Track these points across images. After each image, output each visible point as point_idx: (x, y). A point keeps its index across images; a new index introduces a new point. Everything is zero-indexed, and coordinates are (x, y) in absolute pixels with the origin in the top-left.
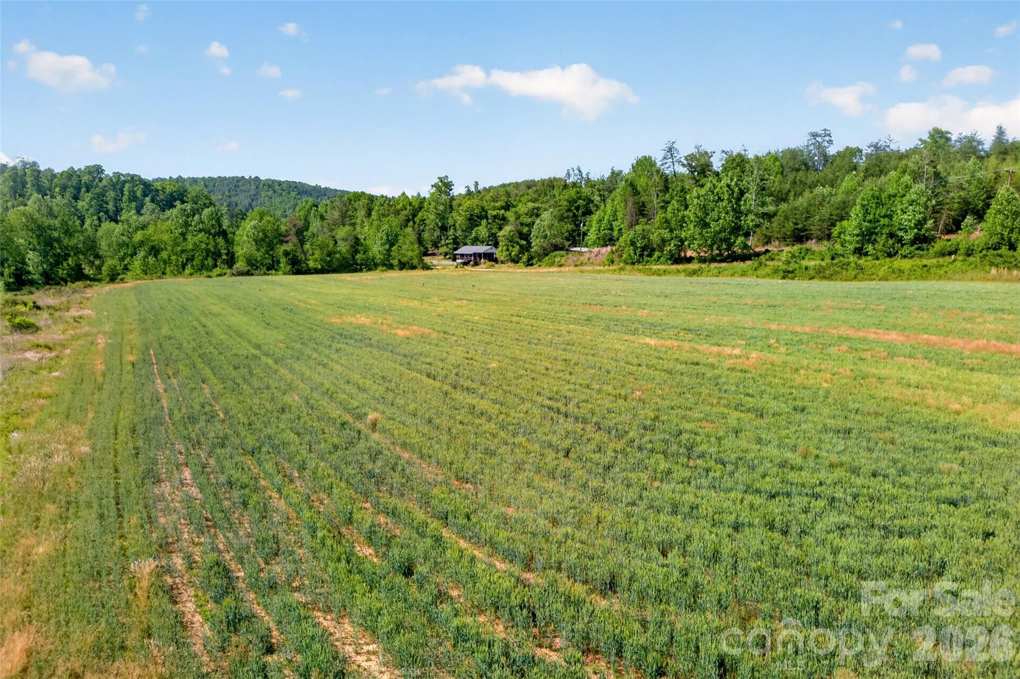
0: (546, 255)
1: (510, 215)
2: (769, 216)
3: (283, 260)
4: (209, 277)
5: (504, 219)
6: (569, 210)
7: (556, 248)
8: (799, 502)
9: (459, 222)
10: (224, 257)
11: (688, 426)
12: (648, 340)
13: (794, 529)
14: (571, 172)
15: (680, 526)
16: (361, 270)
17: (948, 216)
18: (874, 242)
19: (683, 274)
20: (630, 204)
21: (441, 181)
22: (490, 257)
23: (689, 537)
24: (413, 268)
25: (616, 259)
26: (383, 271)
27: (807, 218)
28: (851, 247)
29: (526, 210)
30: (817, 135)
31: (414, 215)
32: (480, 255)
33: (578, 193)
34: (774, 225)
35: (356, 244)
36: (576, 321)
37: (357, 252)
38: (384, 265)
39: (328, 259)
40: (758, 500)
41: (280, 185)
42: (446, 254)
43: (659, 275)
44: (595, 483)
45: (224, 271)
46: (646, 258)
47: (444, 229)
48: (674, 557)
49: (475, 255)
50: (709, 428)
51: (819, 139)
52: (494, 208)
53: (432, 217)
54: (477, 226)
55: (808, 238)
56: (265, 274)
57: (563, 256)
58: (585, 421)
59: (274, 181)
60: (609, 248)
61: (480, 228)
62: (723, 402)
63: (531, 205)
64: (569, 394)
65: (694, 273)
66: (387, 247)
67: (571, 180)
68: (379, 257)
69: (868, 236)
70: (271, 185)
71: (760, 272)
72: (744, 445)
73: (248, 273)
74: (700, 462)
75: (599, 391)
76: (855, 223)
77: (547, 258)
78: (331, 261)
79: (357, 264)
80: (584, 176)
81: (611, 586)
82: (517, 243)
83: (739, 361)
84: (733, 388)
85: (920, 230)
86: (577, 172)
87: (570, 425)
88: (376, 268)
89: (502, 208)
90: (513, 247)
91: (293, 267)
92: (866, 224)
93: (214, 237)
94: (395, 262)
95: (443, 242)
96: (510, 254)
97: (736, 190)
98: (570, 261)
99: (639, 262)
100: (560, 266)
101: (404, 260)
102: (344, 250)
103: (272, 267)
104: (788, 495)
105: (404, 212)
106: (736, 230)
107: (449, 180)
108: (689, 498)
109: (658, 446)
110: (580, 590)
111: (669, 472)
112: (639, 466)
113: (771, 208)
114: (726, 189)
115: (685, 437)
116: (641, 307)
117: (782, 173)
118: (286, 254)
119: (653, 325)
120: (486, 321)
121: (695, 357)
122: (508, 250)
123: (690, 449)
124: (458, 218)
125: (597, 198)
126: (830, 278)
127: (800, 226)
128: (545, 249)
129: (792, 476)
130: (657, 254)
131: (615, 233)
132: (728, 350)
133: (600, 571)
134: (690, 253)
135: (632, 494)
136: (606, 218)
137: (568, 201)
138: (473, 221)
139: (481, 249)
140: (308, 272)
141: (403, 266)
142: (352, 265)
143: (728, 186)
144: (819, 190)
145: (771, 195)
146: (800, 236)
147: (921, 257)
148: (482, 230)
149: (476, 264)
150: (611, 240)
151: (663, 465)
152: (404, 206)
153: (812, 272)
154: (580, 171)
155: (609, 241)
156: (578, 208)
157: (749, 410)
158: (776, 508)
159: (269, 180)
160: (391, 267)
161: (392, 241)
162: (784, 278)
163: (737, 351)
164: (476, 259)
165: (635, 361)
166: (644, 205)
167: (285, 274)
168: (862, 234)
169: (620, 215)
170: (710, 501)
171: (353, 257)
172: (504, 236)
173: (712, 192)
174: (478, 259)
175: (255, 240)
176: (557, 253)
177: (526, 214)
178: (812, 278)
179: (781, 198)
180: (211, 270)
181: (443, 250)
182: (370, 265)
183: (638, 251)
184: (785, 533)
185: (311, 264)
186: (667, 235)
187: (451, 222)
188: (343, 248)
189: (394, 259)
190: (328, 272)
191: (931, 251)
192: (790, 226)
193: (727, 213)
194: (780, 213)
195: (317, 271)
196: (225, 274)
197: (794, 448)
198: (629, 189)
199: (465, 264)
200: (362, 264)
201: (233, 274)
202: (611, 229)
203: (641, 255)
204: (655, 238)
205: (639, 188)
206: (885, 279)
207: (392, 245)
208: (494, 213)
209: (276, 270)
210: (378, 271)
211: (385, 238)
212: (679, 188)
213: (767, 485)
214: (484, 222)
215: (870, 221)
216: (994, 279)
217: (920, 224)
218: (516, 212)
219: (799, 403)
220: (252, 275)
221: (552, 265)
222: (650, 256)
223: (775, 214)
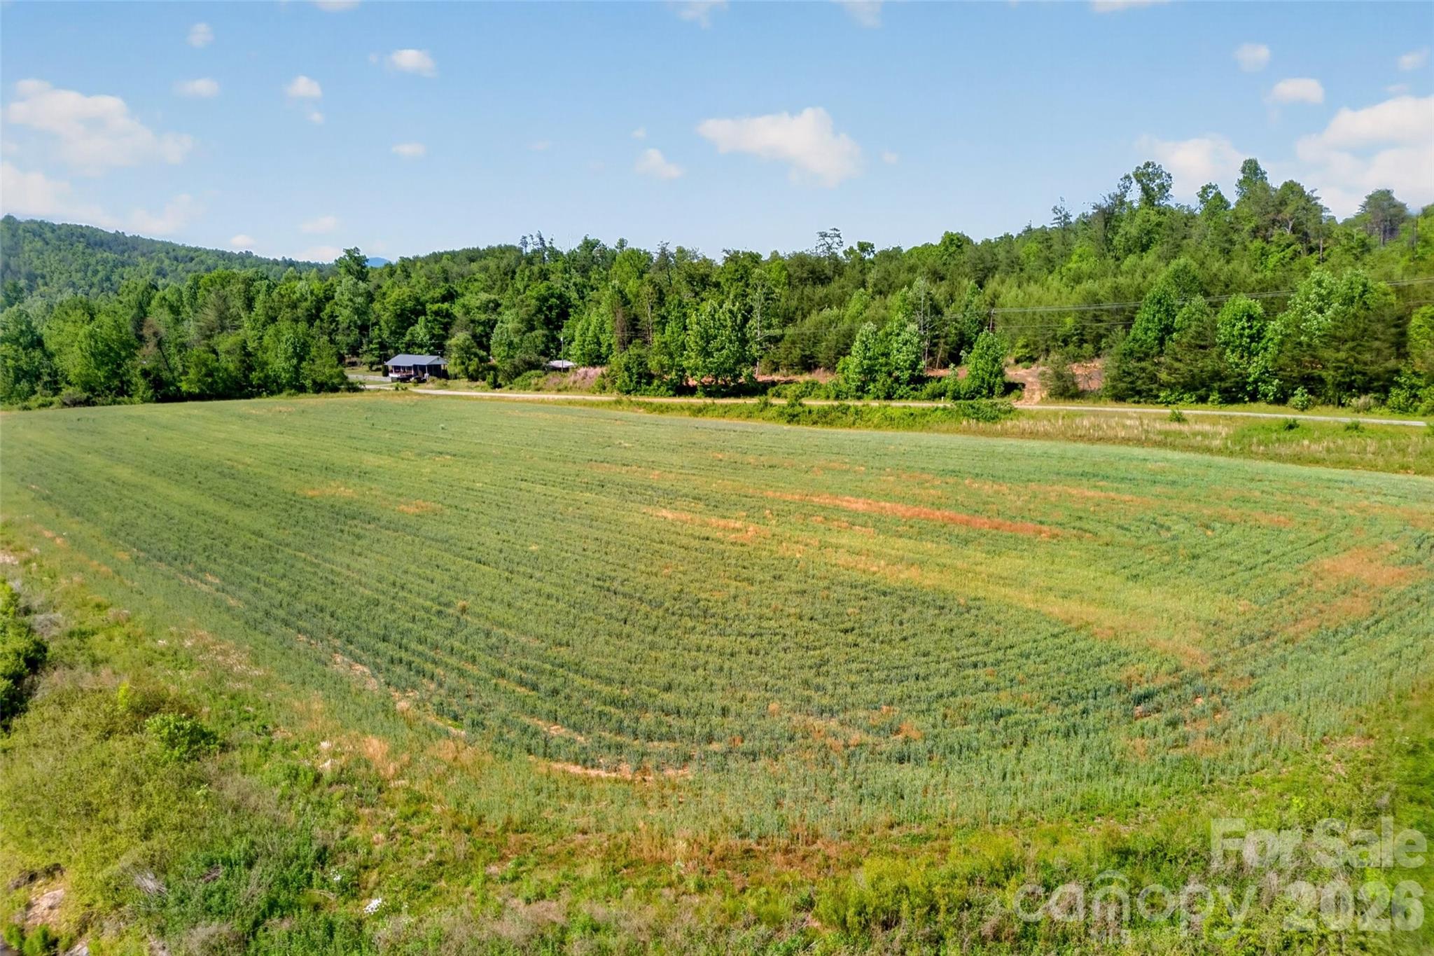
0: (518, 374)
1: (457, 310)
2: (776, 340)
3: (141, 383)
4: (26, 408)
5: (448, 315)
6: (540, 311)
7: (532, 366)
8: (766, 638)
9: (385, 318)
10: (46, 378)
11: (703, 595)
12: (664, 513)
13: (762, 652)
14: (529, 240)
15: (702, 658)
16: (259, 395)
17: (944, 351)
18: (874, 381)
19: (687, 413)
20: (620, 316)
21: (351, 257)
22: (439, 373)
23: (707, 662)
24: (335, 389)
25: (609, 385)
26: (290, 394)
27: (815, 344)
28: (853, 385)
29: (478, 303)
30: (826, 235)
31: (319, 309)
32: (422, 368)
33: (549, 289)
34: (781, 350)
35: (248, 359)
36: (588, 487)
37: (251, 368)
38: (294, 387)
39: (210, 380)
40: (744, 639)
41: (53, 231)
42: (372, 364)
43: (662, 412)
44: (650, 638)
45: (49, 399)
46: (644, 387)
47: (364, 329)
48: (700, 672)
49: (415, 367)
50: (717, 596)
51: (828, 239)
52: (434, 301)
53: (347, 312)
54: (413, 325)
55: (816, 366)
56: (114, 402)
57: (540, 377)
58: (631, 597)
59: (42, 224)
60: (599, 370)
61: (417, 327)
62: (727, 574)
63: (484, 296)
64: (613, 574)
65: (700, 411)
66: (295, 361)
67: (529, 249)
68: (285, 377)
69: (869, 373)
70: (39, 230)
71: (764, 414)
72: (740, 606)
73: (88, 403)
74: (712, 620)
75: (634, 570)
76: (856, 361)
77: (519, 379)
78: (215, 382)
79: (253, 387)
80: (547, 245)
81: (668, 688)
82: (476, 355)
83: (739, 535)
84: (734, 562)
85: (914, 370)
86: (537, 240)
87: (620, 601)
88: (280, 391)
89: (444, 299)
90: (470, 360)
91: (156, 391)
92: (866, 362)
93: (24, 349)
94: (308, 383)
95: (365, 348)
96: (467, 369)
97: (739, 317)
98: (551, 384)
99: (636, 390)
100: (538, 390)
101: (320, 379)
102: (231, 367)
103: (121, 391)
104: (761, 635)
105: (305, 305)
106: (742, 359)
107: (362, 254)
108: (706, 642)
109: (687, 612)
110: (655, 691)
111: (694, 628)
112: (675, 626)
113: (778, 332)
114: (728, 315)
115: (702, 603)
116: (652, 465)
117: (790, 284)
118: (145, 374)
119: (666, 492)
120: (492, 489)
121: (705, 532)
122: (463, 363)
123: (705, 612)
124: (383, 312)
125: (574, 295)
126: (831, 423)
127: (808, 353)
128: (515, 367)
129: (765, 624)
130: (656, 382)
131: (604, 350)
132: (732, 524)
133: (663, 681)
134: (692, 382)
135: (672, 643)
136: (592, 328)
137: (538, 299)
138: (406, 317)
139: (427, 360)
140: (179, 397)
141: (320, 388)
142: (246, 387)
143: (731, 311)
144: (827, 312)
145: (776, 315)
146: (808, 364)
147: (915, 398)
148: (420, 330)
149: (421, 381)
150: (599, 357)
151: (690, 624)
152: (302, 295)
153: (814, 416)
154: (541, 239)
155: (596, 359)
156: (550, 308)
157: (744, 580)
158: (754, 643)
159: (33, 222)
160: (302, 389)
161: (301, 352)
162: (789, 422)
163: (738, 525)
164: (418, 374)
165: (656, 537)
166: (636, 319)
167: (144, 401)
168: (863, 372)
169: (608, 327)
170: (719, 642)
171: (246, 377)
172: (456, 346)
173: (713, 319)
174: (420, 373)
175: (93, 354)
176: (533, 372)
177: (479, 308)
178: (815, 423)
179: (788, 319)
180: (26, 399)
181: (367, 358)
182: (271, 387)
183: (635, 377)
184: (757, 654)
185: (184, 387)
186: (666, 360)
187: (373, 318)
188: (230, 364)
189: (305, 378)
190: (210, 398)
191: (924, 392)
192: (797, 352)
193: (731, 342)
194: (786, 338)
195: (191, 397)
196: (51, 403)
197: (769, 606)
198: (618, 297)
199: (404, 380)
200: (259, 386)
201: (65, 404)
202: (599, 344)
203: (638, 383)
204: (653, 365)
205: (630, 296)
206: (877, 427)
207: (301, 359)
208: (436, 307)
209: (130, 396)
210: (284, 394)
211: (291, 350)
212: (676, 302)
213: (751, 630)
214: (422, 319)
215: (870, 359)
216: (965, 432)
217: (914, 366)
218: (464, 306)
219: (778, 573)
220: (94, 404)
221: (526, 388)
222: (649, 383)
223: (783, 336)
